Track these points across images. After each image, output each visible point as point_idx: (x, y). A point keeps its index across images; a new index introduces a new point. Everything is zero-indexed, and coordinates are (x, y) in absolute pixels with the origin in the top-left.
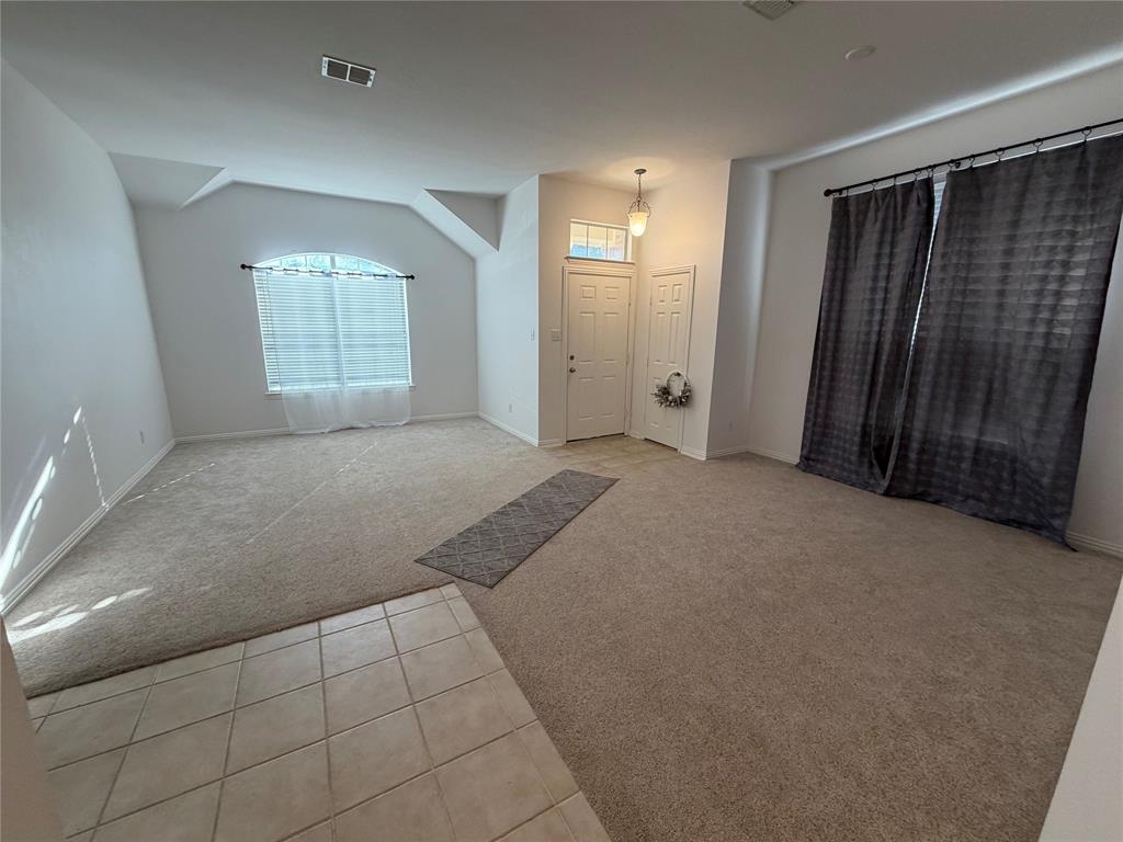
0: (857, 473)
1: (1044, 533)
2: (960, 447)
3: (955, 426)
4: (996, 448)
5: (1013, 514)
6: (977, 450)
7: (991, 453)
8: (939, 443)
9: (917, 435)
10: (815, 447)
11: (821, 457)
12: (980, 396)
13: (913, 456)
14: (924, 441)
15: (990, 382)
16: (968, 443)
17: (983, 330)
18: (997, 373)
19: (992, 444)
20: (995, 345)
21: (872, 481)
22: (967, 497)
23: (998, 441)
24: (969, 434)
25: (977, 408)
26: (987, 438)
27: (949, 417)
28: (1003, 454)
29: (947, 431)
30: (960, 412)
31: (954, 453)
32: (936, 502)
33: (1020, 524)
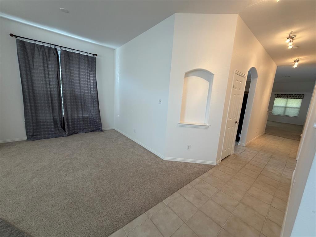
0: (55, 133)
1: (97, 131)
2: (79, 119)
3: (77, 114)
4: (86, 117)
5: (92, 129)
6: (83, 118)
7: (85, 118)
8: (75, 119)
9: (70, 118)
10: (35, 131)
11: (38, 133)
12: (80, 106)
13: (70, 124)
14: (72, 119)
15: (81, 103)
16: (81, 117)
17: (77, 91)
18: (82, 101)
19: (85, 116)
20: (81, 95)
21: (61, 134)
22: (83, 129)
23: (86, 115)
24: (80, 115)
25: (80, 109)
26: (84, 115)
27: (76, 112)
28: (87, 118)
29: (76, 116)
30: (77, 111)
31: (78, 120)
32: (77, 133)
33: (93, 131)
